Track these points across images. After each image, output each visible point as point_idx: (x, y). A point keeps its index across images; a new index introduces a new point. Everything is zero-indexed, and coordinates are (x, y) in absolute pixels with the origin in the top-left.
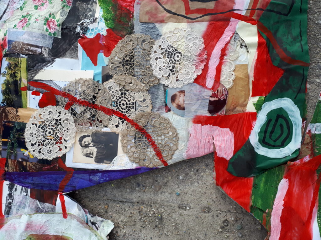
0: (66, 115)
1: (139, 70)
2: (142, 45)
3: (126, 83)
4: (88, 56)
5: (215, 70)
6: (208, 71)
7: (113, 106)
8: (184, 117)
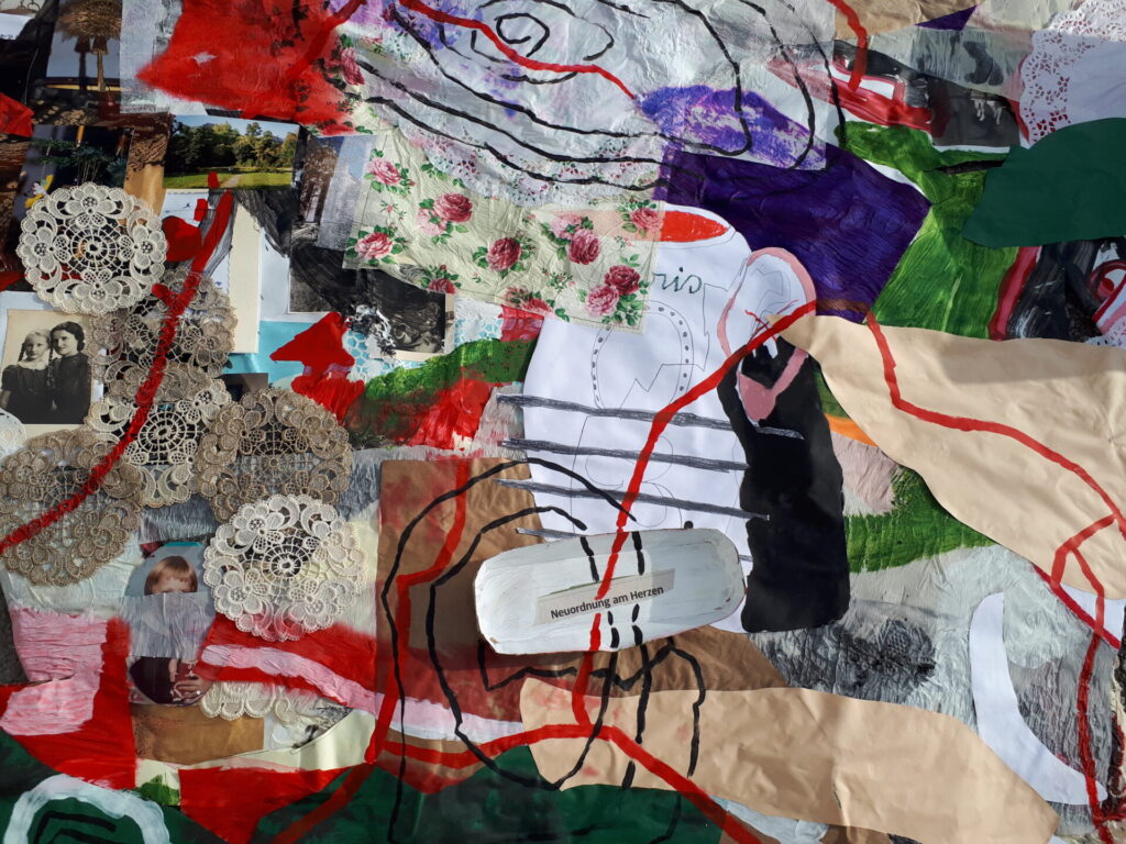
0: (139, 287)
1: (252, 468)
2: (323, 471)
3: (219, 437)
4: (297, 337)
5: (249, 666)
6: (249, 647)
7: (162, 406)
8: (127, 593)
